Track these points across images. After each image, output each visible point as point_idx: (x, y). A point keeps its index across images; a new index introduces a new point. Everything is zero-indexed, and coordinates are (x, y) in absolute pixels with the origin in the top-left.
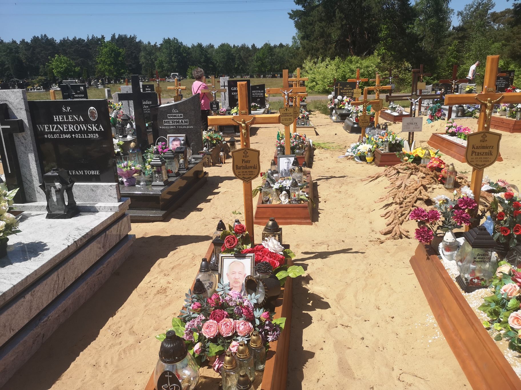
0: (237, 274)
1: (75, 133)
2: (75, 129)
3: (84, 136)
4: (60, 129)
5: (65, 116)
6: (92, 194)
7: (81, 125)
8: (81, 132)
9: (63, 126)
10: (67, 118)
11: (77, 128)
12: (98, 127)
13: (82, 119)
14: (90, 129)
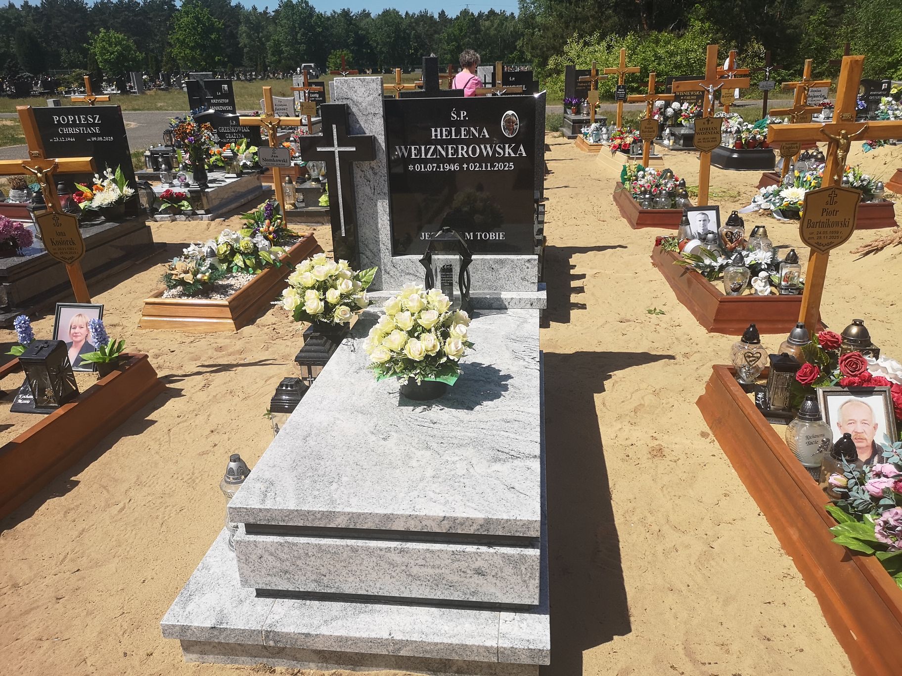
0: (859, 424)
1: (469, 160)
2: (470, 152)
3: (486, 167)
4: (440, 154)
5: (453, 129)
6: (490, 276)
7: (482, 147)
8: (481, 159)
9: (447, 148)
10: (458, 132)
11: (474, 152)
12: (515, 150)
13: (486, 134)
14: (499, 154)
